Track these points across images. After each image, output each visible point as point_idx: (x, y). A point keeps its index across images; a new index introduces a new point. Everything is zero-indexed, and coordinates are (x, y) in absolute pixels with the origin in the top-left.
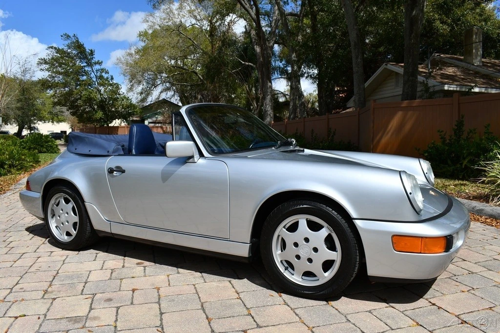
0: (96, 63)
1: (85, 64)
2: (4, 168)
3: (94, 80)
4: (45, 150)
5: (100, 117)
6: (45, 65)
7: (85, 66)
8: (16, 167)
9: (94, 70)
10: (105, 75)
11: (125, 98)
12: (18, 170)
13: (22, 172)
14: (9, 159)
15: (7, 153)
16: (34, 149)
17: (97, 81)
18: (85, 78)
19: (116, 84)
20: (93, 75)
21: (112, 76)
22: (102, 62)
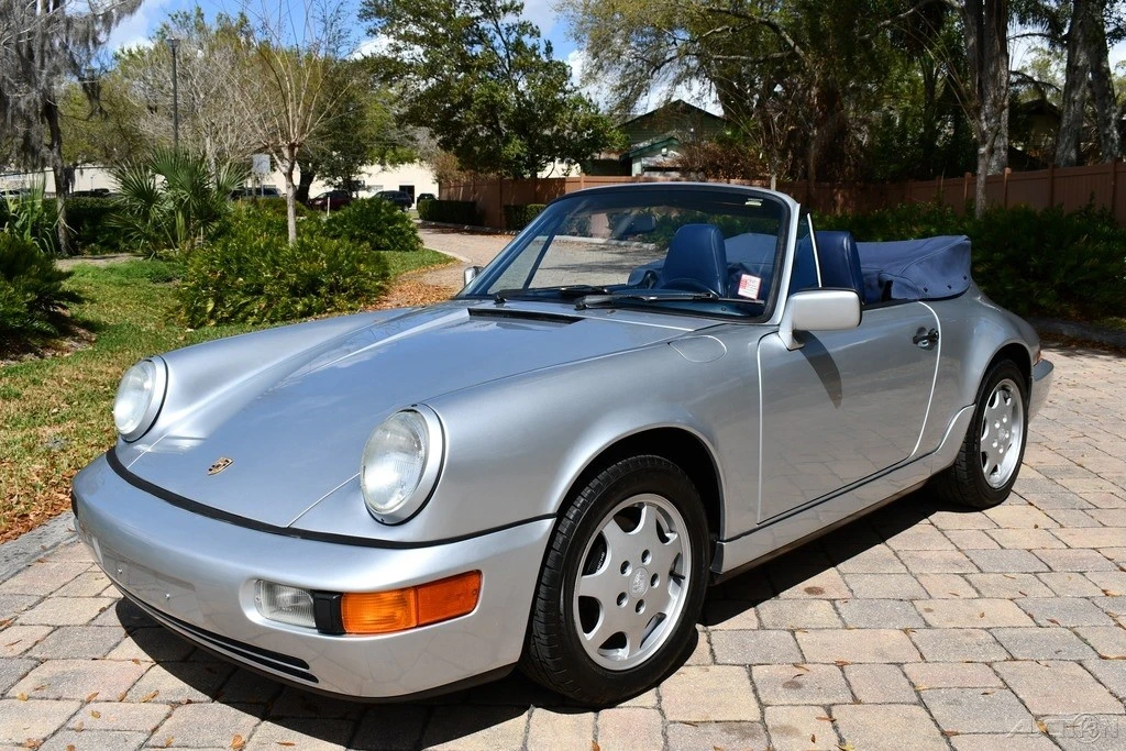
0: (505, 9)
1: (479, 13)
2: (318, 295)
3: (502, 53)
4: (387, 241)
5: (518, 155)
6: (376, 20)
7: (477, 18)
8: (344, 291)
9: (503, 29)
10: (528, 41)
11: (582, 101)
12: (351, 298)
13: (360, 303)
14: (330, 271)
15: (322, 255)
16: (363, 239)
17: (508, 56)
18: (478, 49)
19: (559, 63)
20: (498, 42)
21: (549, 43)
22: (522, 6)
